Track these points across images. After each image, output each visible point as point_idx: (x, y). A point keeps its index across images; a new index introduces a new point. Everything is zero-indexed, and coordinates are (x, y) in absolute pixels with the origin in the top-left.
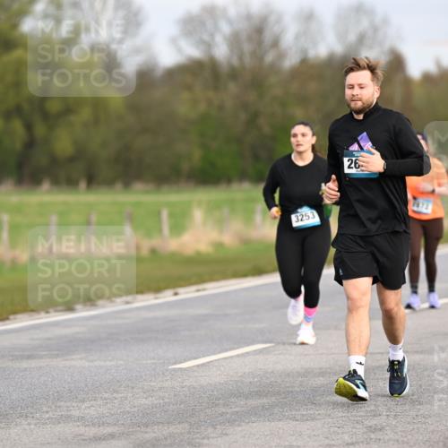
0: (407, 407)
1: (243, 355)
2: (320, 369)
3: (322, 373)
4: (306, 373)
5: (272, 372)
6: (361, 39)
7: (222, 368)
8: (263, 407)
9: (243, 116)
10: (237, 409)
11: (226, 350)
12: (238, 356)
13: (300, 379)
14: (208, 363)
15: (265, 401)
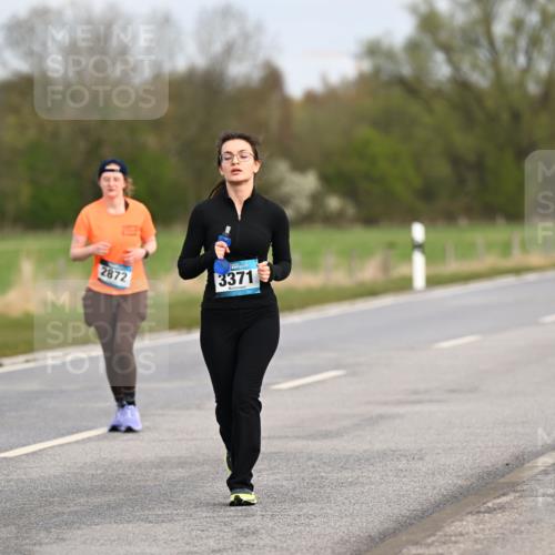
0: (286, 506)
1: (84, 441)
2: (179, 458)
3: (182, 463)
4: (161, 464)
5: (120, 462)
6: (229, 50)
7: (58, 458)
8: (109, 505)
9: (82, 145)
10: (76, 508)
11: (63, 435)
12: (77, 442)
13: (154, 470)
14: (40, 450)
15: (111, 498)
